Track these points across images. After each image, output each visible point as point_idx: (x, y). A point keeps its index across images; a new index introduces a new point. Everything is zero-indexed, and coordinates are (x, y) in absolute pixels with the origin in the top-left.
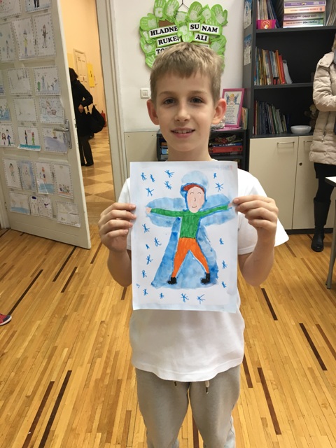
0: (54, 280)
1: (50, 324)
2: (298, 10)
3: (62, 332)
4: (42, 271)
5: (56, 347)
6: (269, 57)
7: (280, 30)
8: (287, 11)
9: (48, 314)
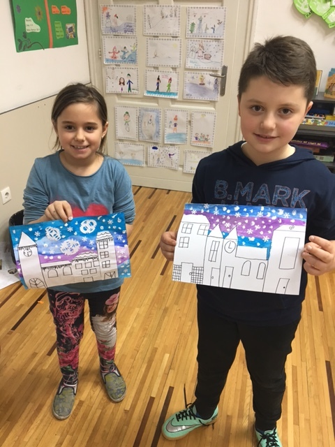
0: (153, 257)
1: (149, 315)
3: (162, 330)
4: (140, 241)
5: (156, 349)
9: (147, 301)
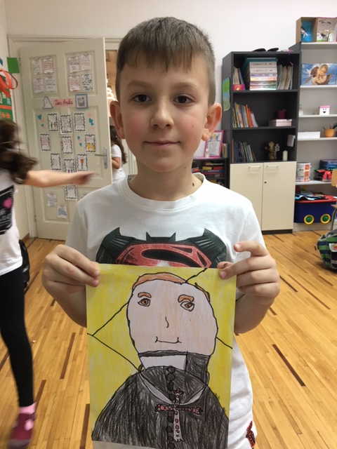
2: (259, 79)
6: (241, 109)
7: (247, 91)
8: (252, 79)
